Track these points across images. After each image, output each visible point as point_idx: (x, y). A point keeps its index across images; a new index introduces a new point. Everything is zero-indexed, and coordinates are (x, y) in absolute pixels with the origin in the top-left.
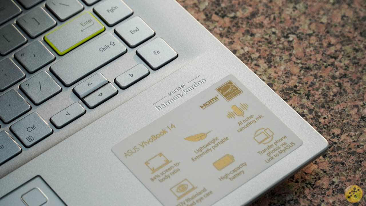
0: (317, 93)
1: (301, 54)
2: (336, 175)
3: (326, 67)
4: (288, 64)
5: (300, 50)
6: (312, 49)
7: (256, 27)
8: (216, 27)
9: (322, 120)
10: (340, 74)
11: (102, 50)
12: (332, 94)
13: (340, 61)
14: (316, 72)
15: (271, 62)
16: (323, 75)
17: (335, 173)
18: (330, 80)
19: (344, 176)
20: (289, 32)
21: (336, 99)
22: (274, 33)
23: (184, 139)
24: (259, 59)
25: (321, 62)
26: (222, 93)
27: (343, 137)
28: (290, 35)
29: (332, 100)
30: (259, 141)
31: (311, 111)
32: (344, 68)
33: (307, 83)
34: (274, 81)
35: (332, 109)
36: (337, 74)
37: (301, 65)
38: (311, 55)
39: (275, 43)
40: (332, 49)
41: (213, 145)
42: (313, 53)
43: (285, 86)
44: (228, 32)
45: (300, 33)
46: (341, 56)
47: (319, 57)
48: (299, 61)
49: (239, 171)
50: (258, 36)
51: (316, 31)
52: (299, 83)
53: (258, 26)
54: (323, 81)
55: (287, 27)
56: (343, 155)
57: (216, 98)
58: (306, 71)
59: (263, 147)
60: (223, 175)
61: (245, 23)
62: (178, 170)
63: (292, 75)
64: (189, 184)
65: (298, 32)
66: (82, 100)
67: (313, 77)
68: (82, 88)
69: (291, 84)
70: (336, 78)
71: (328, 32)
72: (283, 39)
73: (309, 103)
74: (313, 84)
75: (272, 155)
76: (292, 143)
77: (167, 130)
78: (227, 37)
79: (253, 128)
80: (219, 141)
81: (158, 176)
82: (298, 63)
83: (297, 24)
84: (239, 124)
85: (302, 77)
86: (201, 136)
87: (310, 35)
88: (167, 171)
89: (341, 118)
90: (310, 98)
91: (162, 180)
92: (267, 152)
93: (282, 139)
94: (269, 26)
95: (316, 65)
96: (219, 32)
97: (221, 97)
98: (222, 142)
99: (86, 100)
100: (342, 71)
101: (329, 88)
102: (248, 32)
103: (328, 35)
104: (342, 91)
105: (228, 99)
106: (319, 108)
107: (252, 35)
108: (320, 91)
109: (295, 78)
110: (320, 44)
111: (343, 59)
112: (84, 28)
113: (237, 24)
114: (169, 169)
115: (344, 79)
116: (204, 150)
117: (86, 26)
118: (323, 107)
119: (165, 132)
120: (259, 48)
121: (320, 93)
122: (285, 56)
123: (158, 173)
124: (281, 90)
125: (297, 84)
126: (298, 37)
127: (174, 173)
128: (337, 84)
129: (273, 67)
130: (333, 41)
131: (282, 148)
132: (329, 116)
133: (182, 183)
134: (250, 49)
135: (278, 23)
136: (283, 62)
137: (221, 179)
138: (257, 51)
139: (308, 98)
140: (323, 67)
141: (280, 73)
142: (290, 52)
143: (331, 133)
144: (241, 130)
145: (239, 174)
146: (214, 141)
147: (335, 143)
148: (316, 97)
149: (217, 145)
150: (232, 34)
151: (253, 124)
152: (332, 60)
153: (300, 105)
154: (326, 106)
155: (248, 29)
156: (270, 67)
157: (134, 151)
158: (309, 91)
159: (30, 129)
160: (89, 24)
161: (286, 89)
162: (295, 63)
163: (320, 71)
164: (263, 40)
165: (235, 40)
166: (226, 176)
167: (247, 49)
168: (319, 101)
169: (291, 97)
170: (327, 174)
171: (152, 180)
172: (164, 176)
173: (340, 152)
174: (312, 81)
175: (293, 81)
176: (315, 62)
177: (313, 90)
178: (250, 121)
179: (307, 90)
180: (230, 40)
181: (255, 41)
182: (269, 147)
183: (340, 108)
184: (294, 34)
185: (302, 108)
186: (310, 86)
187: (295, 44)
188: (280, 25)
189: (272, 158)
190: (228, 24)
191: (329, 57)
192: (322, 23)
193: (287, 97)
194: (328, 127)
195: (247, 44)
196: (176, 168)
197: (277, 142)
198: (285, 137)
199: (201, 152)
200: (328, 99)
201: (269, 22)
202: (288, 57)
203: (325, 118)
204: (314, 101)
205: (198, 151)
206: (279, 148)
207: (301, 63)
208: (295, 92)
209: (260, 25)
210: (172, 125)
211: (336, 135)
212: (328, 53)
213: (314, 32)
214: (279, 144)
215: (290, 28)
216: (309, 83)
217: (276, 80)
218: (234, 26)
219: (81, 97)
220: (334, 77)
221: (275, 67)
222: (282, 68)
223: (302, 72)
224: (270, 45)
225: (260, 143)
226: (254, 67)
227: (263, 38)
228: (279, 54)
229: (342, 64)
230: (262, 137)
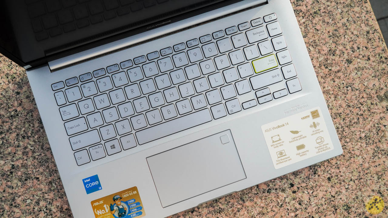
0: (348, 119)
1: (349, 98)
2: (339, 160)
3: (357, 108)
4: (343, 101)
5: (350, 96)
6: (355, 97)
7: (337, 78)
8: (321, 72)
9: (344, 133)
10: (361, 113)
11: (273, 77)
12: (354, 122)
13: (363, 107)
14: (352, 109)
15: (336, 98)
16: (354, 111)
17: (339, 159)
18: (356, 115)
19: (342, 161)
20: (349, 85)
21: (354, 125)
22: (343, 84)
23: (290, 131)
24: (332, 95)
25: (356, 104)
26: (312, 115)
27: (349, 144)
28: (349, 87)
29: (352, 125)
30: (317, 142)
31: (342, 127)
32: (364, 111)
33: (346, 113)
34: (333, 107)
35: (350, 129)
36: (359, 113)
37: (347, 104)
38: (353, 100)
39: (341, 89)
40: (363, 100)
41: (300, 138)
42: (354, 99)
43: (337, 112)
44: (325, 76)
45: (353, 87)
46: (365, 105)
47: (356, 102)
48: (347, 101)
49: (305, 153)
50: (336, 82)
51: (360, 88)
52: (343, 112)
53: (338, 78)
54: (353, 115)
55: (349, 82)
56: (346, 152)
57: (309, 116)
58: (348, 107)
59: (318, 145)
60: (298, 153)
61: (334, 74)
62: (282, 145)
63: (342, 107)
64: (284, 153)
65: (353, 86)
66: (257, 98)
67: (350, 111)
68: (259, 94)
69: (340, 112)
70: (358, 115)
71: (364, 91)
72: (345, 88)
73: (343, 123)
74: (348, 114)
75: (320, 151)
76: (329, 148)
77: (285, 125)
78: (324, 79)
79: (318, 135)
80: (302, 137)
81: (274, 145)
82: (346, 102)
83: (354, 82)
84: (313, 132)
85: (345, 110)
86: (296, 132)
87: (357, 90)
88: (278, 144)
89: (352, 135)
90: (344, 121)
91: (275, 147)
92: (318, 148)
93: (326, 144)
94: (342, 80)
95: (353, 105)
96: (322, 75)
97: (311, 116)
98: (304, 138)
99: (259, 99)
100: (362, 112)
101: (353, 119)
102: (333, 79)
103: (364, 92)
104: (358, 122)
105: (313, 118)
106: (346, 127)
107: (334, 81)
108: (350, 119)
109: (342, 109)
110: (359, 95)
111: (365, 106)
112: (269, 63)
113: (330, 73)
114: (279, 143)
115: (361, 116)
116: (295, 139)
117: (271, 62)
118: (347, 127)
119: (284, 125)
120: (334, 89)
121: (349, 120)
122: (343, 97)
123: (275, 143)
124: (335, 113)
125: (342, 113)
126: (352, 89)
127: (280, 146)
128: (357, 118)
129: (336, 101)
130: (365, 96)
131: (325, 149)
132: (348, 132)
133: (282, 151)
134: (331, 88)
135: (347, 79)
136: (341, 99)
137: (297, 154)
138: (333, 90)
139: (343, 121)
140: (355, 108)
141: (337, 105)
142: (345, 95)
143: (345, 140)
144: (313, 135)
145: (304, 155)
146: (300, 136)
147: (345, 146)
148: (347, 121)
149: (301, 138)
150: (326, 78)
151: (318, 134)
152: (360, 105)
153: (339, 123)
154: (349, 127)
155: (334, 78)
156: (335, 100)
157: (269, 130)
158: (345, 117)
159: (233, 106)
160: (273, 61)
161: (337, 113)
162: (345, 102)
163: (354, 109)
164: (337, 85)
165: (327, 82)
166: (299, 154)
167: (329, 88)
168: (347, 124)
169: (337, 118)
170: (336, 159)
171: (271, 146)
172: (276, 146)
173: (345, 150)
174: (348, 113)
175: (341, 110)
176: (353, 104)
177: (347, 117)
178: (318, 132)
179: (345, 116)
180: (324, 81)
181: (334, 85)
182: (321, 146)
183: (354, 130)
184: (351, 87)
185: (339, 124)
186: (347, 115)
187: (349, 92)
188: (347, 80)
189: (319, 152)
190: (327, 73)
191: (360, 103)
192: (364, 85)
193: (336, 117)
194: (345, 137)
195: (330, 85)
196: (282, 144)
197: (324, 145)
198: (328, 144)
199: (294, 140)
200: (351, 124)
201: (343, 77)
202: (344, 98)
203: (346, 132)
204: (345, 123)
205: (293, 139)
206: (324, 148)
207: (348, 103)
208: (340, 116)
209: (339, 77)
210: (287, 123)
211: (347, 142)
212: (360, 101)
213: (359, 89)
214: (325, 146)
215: (351, 83)
216: (347, 114)
217: (335, 107)
218: (329, 74)
219: (258, 97)
220: (357, 114)
221: (337, 101)
222: (339, 102)
223: (346, 107)
224: (339, 89)
225: (317, 143)
226: (329, 98)
227: (338, 84)
228: (341, 95)
229: (363, 109)
230: (319, 141)
